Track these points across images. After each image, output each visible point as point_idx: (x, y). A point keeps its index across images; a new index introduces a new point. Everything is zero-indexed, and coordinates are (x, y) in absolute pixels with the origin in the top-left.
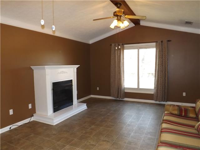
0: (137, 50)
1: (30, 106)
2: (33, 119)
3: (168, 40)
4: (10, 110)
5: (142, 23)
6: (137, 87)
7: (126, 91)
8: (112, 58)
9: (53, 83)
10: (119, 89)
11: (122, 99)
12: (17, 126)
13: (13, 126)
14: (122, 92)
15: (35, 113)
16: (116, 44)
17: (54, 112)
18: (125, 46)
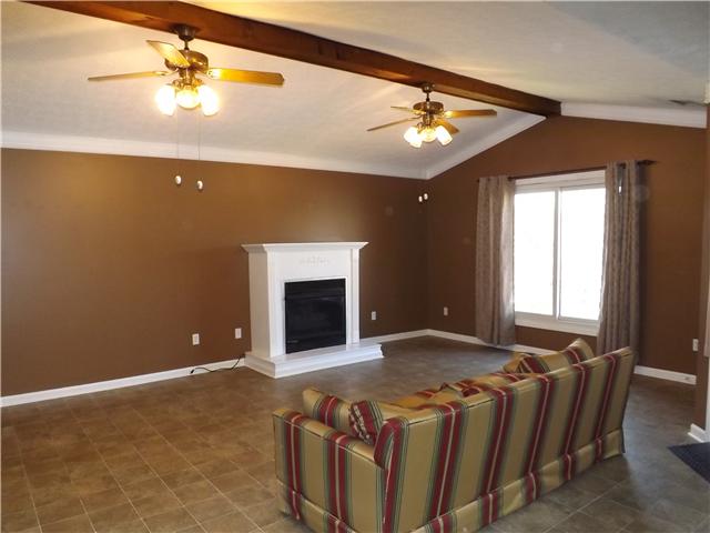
0: (553, 193)
1: (238, 333)
2: (242, 363)
3: (641, 159)
4: (194, 336)
5: (566, 111)
6: (551, 313)
7: (519, 322)
8: (480, 219)
9: (286, 284)
10: (496, 317)
11: (505, 348)
12: (205, 371)
13: (199, 370)
14: (505, 326)
15: (250, 350)
16: (492, 178)
17: (288, 352)
18: (518, 182)
